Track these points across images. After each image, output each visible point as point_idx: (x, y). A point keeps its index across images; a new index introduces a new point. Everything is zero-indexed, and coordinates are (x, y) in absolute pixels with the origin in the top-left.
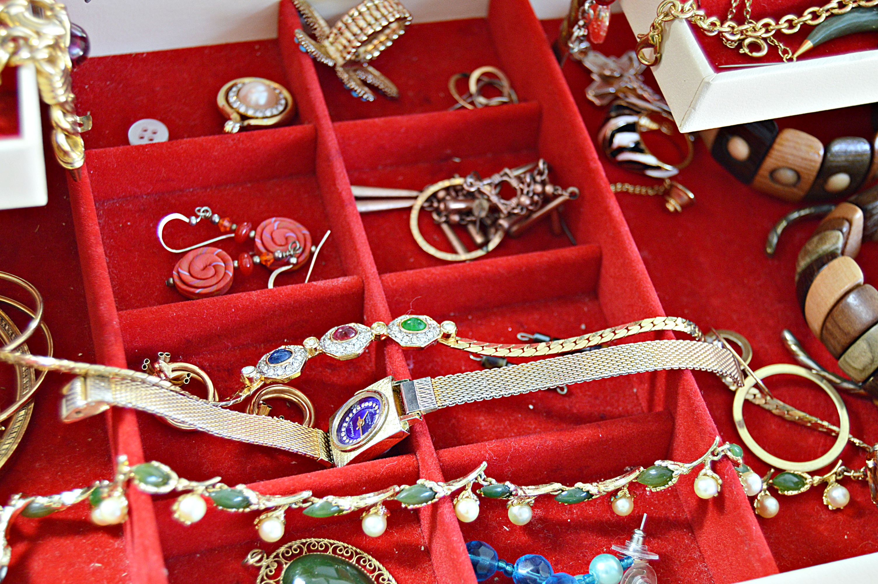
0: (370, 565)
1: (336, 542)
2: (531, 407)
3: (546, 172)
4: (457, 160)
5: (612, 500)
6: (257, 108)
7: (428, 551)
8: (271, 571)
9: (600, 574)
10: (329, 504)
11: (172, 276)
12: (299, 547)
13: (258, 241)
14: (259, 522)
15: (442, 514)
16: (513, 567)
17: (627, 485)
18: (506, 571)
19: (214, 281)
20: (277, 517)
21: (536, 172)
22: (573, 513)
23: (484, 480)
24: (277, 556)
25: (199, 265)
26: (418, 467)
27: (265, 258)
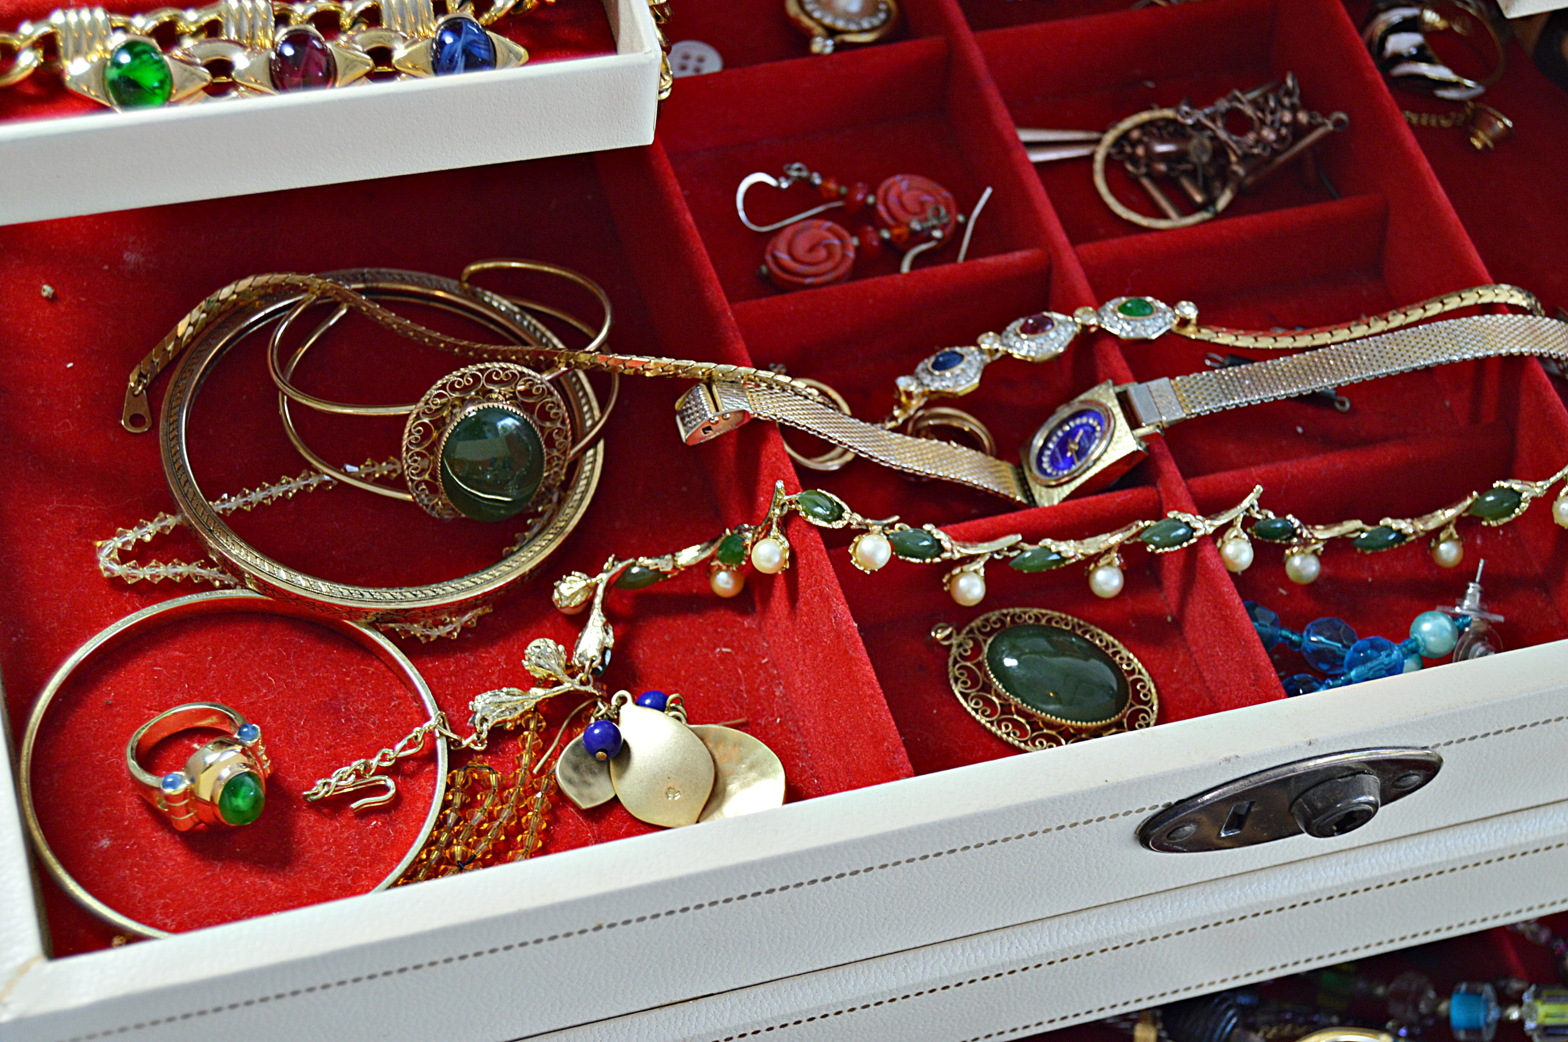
0: (1101, 641)
1: (1049, 612)
2: (1300, 430)
3: (1298, 91)
4: (1150, 85)
5: (1433, 544)
6: (849, 17)
7: (1179, 622)
8: (966, 651)
9: (1426, 638)
10: (1047, 549)
11: (765, 262)
12: (999, 620)
13: (881, 209)
14: (949, 581)
15: (1204, 560)
16: (1302, 637)
17: (1454, 521)
18: (1292, 642)
19: (829, 265)
20: (976, 571)
21: (1282, 92)
22: (1373, 571)
23: (1258, 512)
24: (971, 631)
25: (801, 247)
26: (1160, 502)
27: (897, 231)
